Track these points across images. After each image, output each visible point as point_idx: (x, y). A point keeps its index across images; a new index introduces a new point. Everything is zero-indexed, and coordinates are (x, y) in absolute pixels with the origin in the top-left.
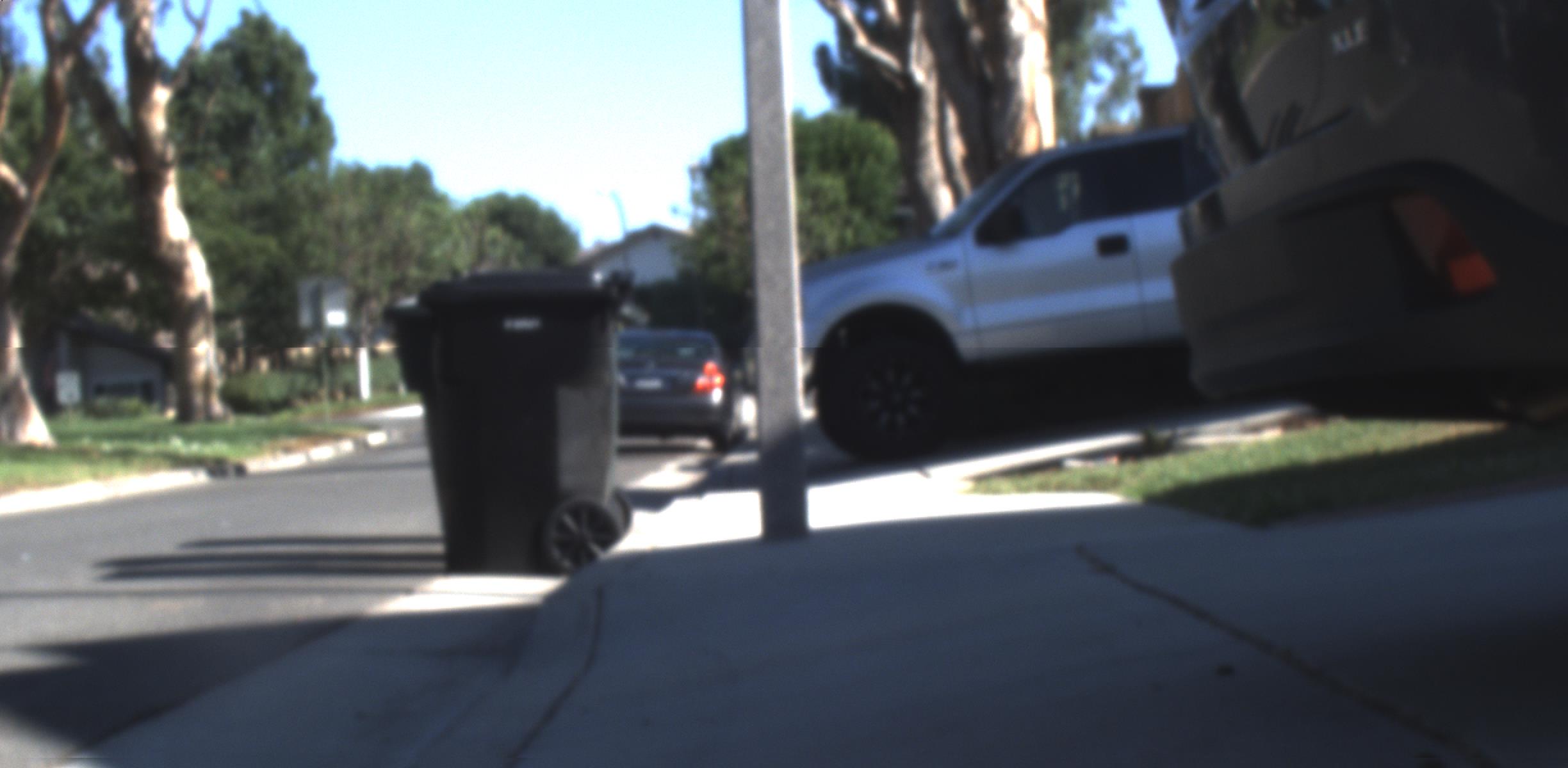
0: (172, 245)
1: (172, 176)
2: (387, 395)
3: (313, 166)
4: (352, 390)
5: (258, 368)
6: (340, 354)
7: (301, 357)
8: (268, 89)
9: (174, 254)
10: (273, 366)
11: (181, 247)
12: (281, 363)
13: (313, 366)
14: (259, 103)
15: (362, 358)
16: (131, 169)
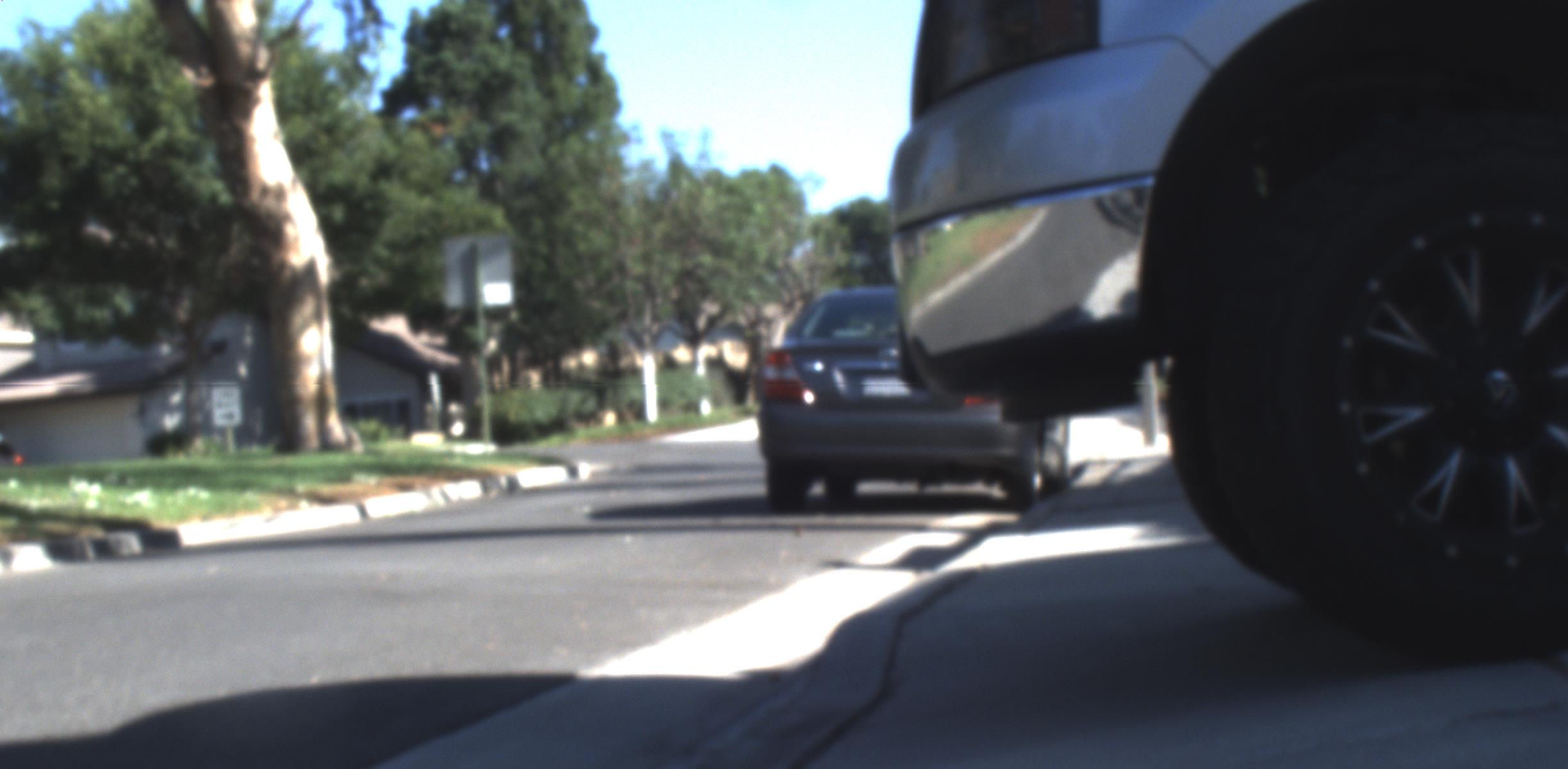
0: (265, 191)
1: (265, 91)
2: (677, 417)
3: (592, 136)
4: (639, 412)
5: (528, 381)
6: (624, 363)
7: (581, 367)
8: (538, 41)
9: (270, 203)
10: (545, 380)
11: (279, 194)
12: (555, 377)
13: (593, 377)
14: (524, 60)
15: (648, 364)
16: (207, 82)
